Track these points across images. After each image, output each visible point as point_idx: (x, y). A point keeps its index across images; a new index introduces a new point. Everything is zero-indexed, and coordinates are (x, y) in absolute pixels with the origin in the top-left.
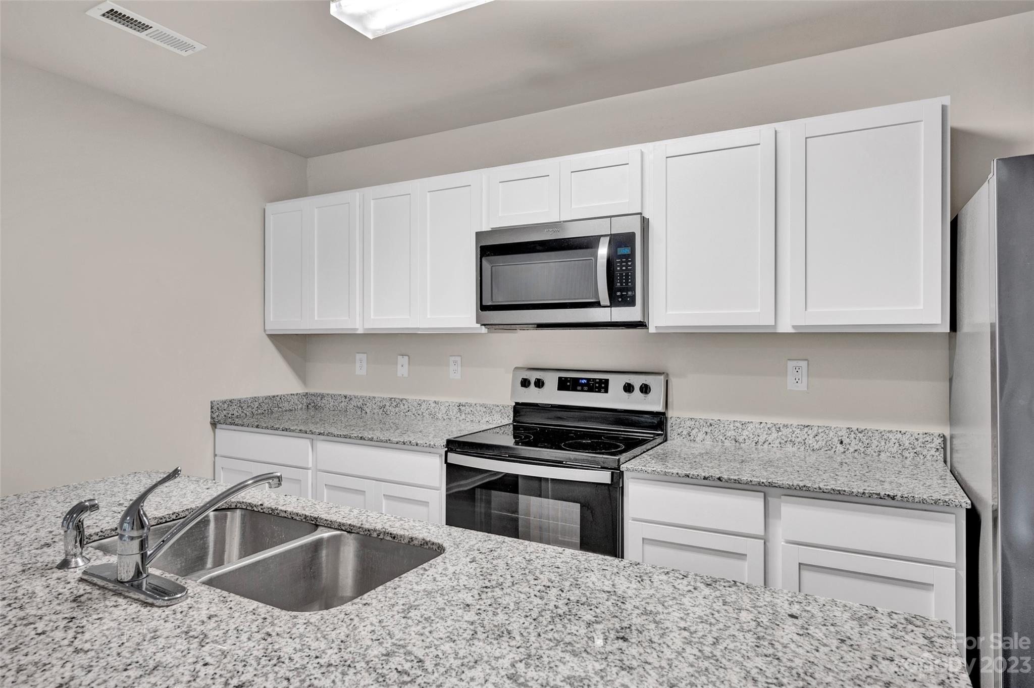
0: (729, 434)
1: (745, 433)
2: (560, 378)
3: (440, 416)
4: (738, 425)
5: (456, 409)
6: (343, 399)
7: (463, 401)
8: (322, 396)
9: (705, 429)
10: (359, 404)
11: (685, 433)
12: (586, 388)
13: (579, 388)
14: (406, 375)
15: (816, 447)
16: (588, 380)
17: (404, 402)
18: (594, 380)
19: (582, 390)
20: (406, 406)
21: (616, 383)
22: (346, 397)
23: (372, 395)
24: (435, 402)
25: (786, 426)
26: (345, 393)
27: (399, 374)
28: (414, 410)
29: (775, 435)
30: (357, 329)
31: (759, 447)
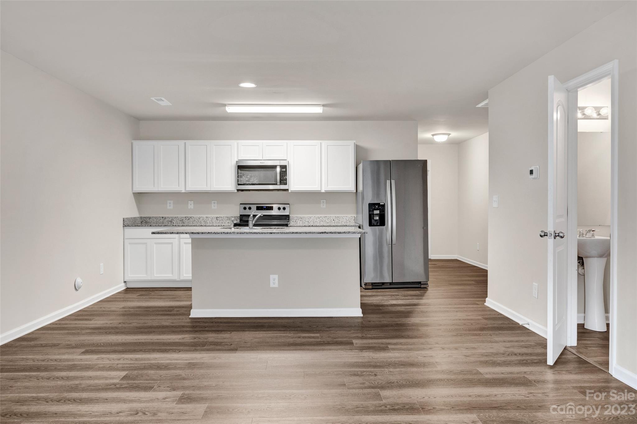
0: (306, 220)
1: (311, 220)
2: (257, 207)
3: (208, 222)
4: (309, 218)
5: (216, 219)
6: (162, 218)
7: (218, 216)
8: (150, 218)
9: (300, 220)
10: (170, 220)
11: (294, 221)
12: (265, 209)
13: (263, 209)
14: (192, 208)
15: (328, 222)
16: (266, 207)
17: (192, 218)
18: (268, 207)
19: (265, 210)
20: (193, 219)
21: (275, 206)
22: (163, 218)
23: (176, 216)
24: (206, 217)
25: (321, 217)
26: (162, 216)
27: (189, 208)
28: (197, 220)
29: (318, 220)
30: (182, 191)
31: (314, 223)
